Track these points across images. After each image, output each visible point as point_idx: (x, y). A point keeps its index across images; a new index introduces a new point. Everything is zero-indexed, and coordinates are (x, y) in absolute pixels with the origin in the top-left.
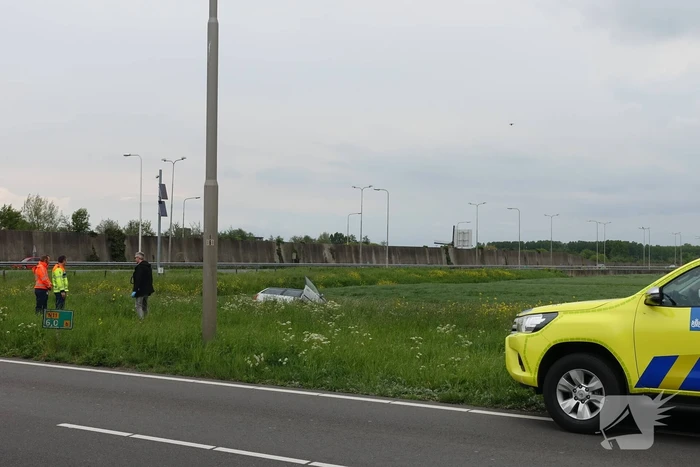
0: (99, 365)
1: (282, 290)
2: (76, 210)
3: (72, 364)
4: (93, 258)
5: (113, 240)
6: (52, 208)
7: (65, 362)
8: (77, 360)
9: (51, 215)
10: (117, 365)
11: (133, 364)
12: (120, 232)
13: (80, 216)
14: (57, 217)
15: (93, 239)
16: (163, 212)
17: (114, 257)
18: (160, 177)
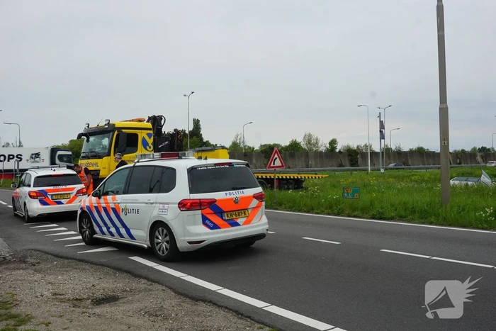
0: (381, 219)
1: (466, 178)
2: (331, 139)
3: (364, 218)
4: (341, 165)
5: (351, 155)
6: (317, 139)
7: (360, 217)
8: (366, 216)
9: (317, 143)
10: (392, 219)
11: (402, 218)
12: (354, 150)
13: (333, 143)
14: (320, 144)
15: (341, 156)
16: (382, 136)
17: (352, 165)
18: (380, 117)
